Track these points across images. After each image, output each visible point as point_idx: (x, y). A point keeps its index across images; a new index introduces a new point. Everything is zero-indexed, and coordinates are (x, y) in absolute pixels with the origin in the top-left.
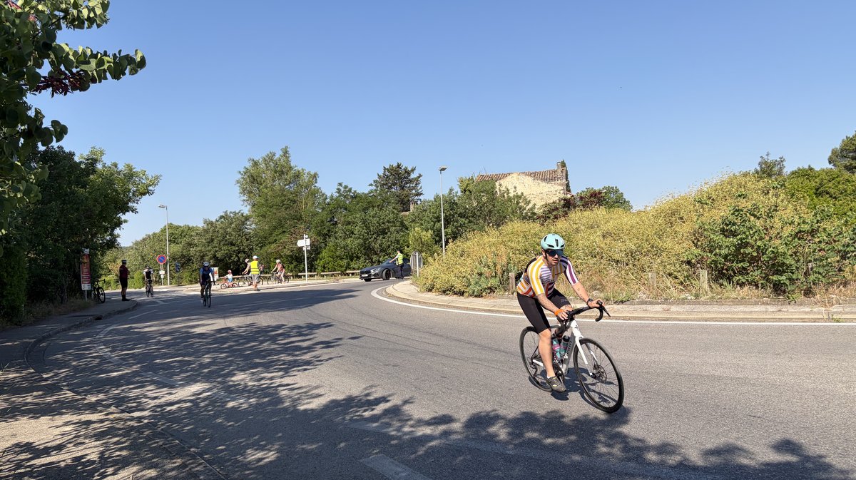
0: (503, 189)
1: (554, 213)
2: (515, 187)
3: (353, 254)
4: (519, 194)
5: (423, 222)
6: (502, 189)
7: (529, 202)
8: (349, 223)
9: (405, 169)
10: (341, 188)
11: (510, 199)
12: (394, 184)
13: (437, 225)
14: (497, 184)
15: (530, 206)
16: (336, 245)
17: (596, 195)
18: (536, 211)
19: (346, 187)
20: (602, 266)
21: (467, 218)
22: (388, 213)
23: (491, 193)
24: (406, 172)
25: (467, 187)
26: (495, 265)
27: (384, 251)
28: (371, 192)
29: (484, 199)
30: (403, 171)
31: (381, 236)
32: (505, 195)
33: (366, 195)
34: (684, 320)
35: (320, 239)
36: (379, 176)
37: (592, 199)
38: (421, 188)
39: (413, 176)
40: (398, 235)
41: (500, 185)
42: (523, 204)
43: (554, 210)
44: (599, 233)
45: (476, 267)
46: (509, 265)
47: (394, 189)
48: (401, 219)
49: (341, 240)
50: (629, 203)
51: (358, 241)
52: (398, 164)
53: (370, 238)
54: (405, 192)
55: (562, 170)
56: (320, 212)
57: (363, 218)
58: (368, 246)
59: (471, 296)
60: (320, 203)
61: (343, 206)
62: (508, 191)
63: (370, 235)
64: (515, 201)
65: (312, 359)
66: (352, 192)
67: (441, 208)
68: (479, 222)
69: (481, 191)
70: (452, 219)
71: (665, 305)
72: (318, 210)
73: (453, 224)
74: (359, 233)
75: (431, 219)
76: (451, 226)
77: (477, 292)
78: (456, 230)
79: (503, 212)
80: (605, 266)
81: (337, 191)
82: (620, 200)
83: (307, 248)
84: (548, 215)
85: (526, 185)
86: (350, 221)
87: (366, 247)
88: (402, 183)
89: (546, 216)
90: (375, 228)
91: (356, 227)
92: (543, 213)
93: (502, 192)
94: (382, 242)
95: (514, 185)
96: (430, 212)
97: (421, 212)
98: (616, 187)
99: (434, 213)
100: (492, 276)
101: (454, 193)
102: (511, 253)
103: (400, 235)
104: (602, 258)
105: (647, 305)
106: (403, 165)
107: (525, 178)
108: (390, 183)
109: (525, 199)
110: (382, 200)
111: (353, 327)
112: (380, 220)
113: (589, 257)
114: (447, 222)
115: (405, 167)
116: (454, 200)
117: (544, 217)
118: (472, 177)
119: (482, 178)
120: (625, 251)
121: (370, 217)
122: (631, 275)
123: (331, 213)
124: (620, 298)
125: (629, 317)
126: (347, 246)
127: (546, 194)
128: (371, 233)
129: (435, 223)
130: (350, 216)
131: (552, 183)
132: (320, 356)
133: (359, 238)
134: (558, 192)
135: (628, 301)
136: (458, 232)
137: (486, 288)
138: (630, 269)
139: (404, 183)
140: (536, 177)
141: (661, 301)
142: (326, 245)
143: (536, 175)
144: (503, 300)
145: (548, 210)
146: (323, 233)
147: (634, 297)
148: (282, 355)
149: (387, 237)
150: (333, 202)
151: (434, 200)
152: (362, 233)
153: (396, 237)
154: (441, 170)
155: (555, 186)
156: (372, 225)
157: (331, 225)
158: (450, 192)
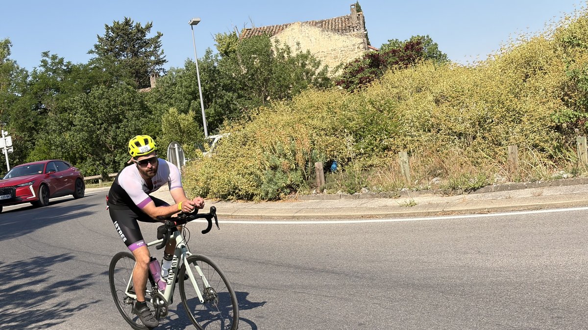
0: (281, 46)
1: (359, 76)
2: (298, 44)
3: (74, 154)
4: (305, 52)
5: (172, 101)
6: (280, 47)
7: (319, 63)
8: (64, 110)
9: (138, 27)
10: (47, 59)
11: (292, 61)
12: (123, 49)
13: (194, 104)
14: (272, 40)
15: (321, 68)
16: (49, 144)
18: (329, 75)
19: (54, 57)
20: (440, 143)
21: (234, 91)
22: (122, 89)
23: (266, 53)
24: (139, 31)
25: (228, 47)
26: (294, 154)
27: (121, 147)
28: (92, 62)
29: (257, 62)
30: (134, 30)
31: (114, 126)
32: (285, 55)
33: (85, 67)
34: (564, 206)
35: (25, 135)
36: (101, 39)
37: (408, 52)
38: (163, 53)
39: (149, 36)
40: (138, 123)
41: (277, 41)
42: (310, 67)
43: (358, 72)
45: (268, 158)
46: (314, 151)
47: (124, 56)
48: (139, 99)
49: (56, 135)
50: (446, 57)
51: (81, 135)
52: (126, 19)
53: (98, 130)
54: (140, 60)
55: (358, 15)
56: (19, 97)
57: (84, 101)
58: (96, 142)
59: (263, 199)
60: (18, 84)
61: (53, 86)
62: (289, 49)
63: (98, 125)
64: (300, 63)
65: (56, 308)
66: (65, 64)
67: (197, 79)
68: (251, 96)
69: (252, 51)
70: (214, 95)
71: (534, 189)
72: (17, 94)
73: (216, 102)
74: (81, 123)
75: (184, 97)
76: (213, 104)
77: (272, 193)
78: (220, 109)
79: (284, 79)
80: (444, 143)
81: (42, 64)
82: (434, 54)
83: (7, 150)
84: (350, 79)
85: (313, 39)
86: (66, 106)
87: (93, 143)
88: (134, 47)
89: (348, 81)
90: (104, 114)
91: (75, 114)
92: (344, 77)
93: (280, 51)
94: (116, 134)
95: (295, 40)
96: (182, 86)
97: (168, 87)
98: (428, 37)
99: (187, 88)
100: (292, 170)
101: (214, 56)
102: (314, 135)
103: (141, 122)
104: (439, 132)
105: (509, 190)
106: (133, 21)
107: (310, 29)
108: (117, 48)
109: (313, 60)
110: (110, 73)
111: (103, 258)
112: (109, 102)
113: (421, 132)
114: (208, 100)
115: (137, 24)
116: (215, 67)
117: (344, 82)
118: (234, 32)
119: (248, 34)
120: (471, 120)
121: (95, 98)
122: (481, 152)
123: (36, 97)
124: (472, 185)
125: (488, 209)
126: (66, 143)
127: (340, 51)
128: (98, 121)
129: (190, 101)
130: (64, 99)
131: (347, 35)
132: (67, 304)
133: (82, 130)
134: (356, 47)
135: (482, 187)
136: (223, 112)
137: (284, 187)
138: (479, 144)
139: (136, 46)
140: (324, 27)
141: (527, 184)
142: (34, 144)
143: (324, 25)
144: (310, 201)
145: (351, 72)
146: (28, 126)
147: (489, 181)
148: (8, 307)
149: (122, 126)
150: (37, 81)
151: (185, 68)
152: (86, 123)
153: (135, 125)
154: (192, 24)
155: (352, 39)
156: (98, 111)
157: (38, 114)
158: (207, 56)
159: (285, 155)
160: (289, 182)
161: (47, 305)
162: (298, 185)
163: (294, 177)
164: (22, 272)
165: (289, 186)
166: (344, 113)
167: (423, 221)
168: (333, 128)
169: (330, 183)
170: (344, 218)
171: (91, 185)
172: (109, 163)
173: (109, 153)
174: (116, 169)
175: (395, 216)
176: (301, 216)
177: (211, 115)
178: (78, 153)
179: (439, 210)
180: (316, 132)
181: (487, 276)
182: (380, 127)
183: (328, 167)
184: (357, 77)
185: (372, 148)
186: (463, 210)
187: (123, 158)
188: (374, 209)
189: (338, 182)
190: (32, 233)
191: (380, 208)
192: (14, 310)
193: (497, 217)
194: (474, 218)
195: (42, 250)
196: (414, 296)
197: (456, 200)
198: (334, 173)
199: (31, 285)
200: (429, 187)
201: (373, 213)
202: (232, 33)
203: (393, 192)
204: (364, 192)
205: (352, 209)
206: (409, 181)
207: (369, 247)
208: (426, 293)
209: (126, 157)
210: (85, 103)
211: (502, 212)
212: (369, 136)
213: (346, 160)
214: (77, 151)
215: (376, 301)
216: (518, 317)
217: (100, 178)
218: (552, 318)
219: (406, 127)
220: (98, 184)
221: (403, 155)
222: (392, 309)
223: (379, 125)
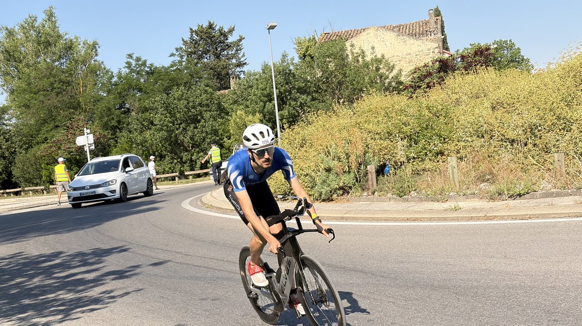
0: (357, 50)
1: (427, 81)
2: (373, 48)
4: (379, 56)
5: (248, 103)
6: (355, 51)
7: (393, 67)
8: (146, 110)
9: (220, 30)
10: (131, 61)
11: (366, 65)
12: (206, 52)
13: (269, 105)
14: (348, 44)
15: (395, 72)
16: (131, 142)
17: (482, 52)
18: (402, 79)
19: (138, 59)
20: (492, 149)
21: (309, 94)
22: (199, 92)
23: (341, 58)
24: (221, 34)
25: (307, 50)
26: (348, 156)
27: (198, 146)
28: (174, 64)
29: (332, 66)
30: (217, 34)
31: (192, 126)
32: (360, 59)
33: (166, 69)
35: (108, 134)
36: (185, 42)
37: (477, 58)
38: (244, 55)
39: (231, 39)
40: (215, 123)
41: (352, 46)
42: (384, 71)
43: (426, 77)
44: (487, 104)
45: (323, 160)
46: (367, 155)
47: (207, 58)
48: (216, 100)
49: (137, 134)
50: (529, 61)
51: (160, 134)
52: (210, 23)
53: (177, 129)
54: (222, 63)
55: (435, 20)
56: (105, 96)
57: (164, 102)
58: (174, 141)
59: (317, 200)
60: (103, 84)
61: (136, 87)
62: (363, 53)
63: (177, 125)
64: (374, 67)
65: (101, 295)
66: (148, 66)
67: (272, 82)
68: (325, 99)
69: (327, 55)
70: (289, 97)
71: (578, 197)
72: (102, 94)
73: (290, 104)
74: (161, 123)
75: (259, 99)
76: (287, 106)
77: (325, 195)
78: (294, 111)
79: (358, 83)
80: (496, 149)
81: (127, 65)
82: (516, 58)
83: (89, 147)
84: (418, 84)
85: (388, 43)
86: (147, 107)
87: (172, 142)
88: (217, 49)
89: (415, 86)
90: (183, 115)
91: (156, 114)
92: (412, 82)
93: (355, 55)
94: (194, 134)
95: (371, 45)
96: (258, 88)
97: (246, 89)
98: (510, 41)
99: (263, 90)
100: (345, 172)
101: (289, 60)
102: (369, 139)
103: (217, 122)
104: (492, 138)
105: (554, 197)
106: (216, 25)
107: (385, 34)
108: (200, 51)
109: (387, 64)
110: (190, 75)
111: (157, 251)
112: (188, 103)
113: (475, 138)
114: (282, 102)
115: (220, 27)
116: (290, 70)
117: (412, 87)
118: (313, 36)
119: (326, 38)
120: (523, 127)
121: (175, 99)
122: (531, 159)
123: (120, 97)
124: (517, 191)
125: (530, 215)
126: (146, 141)
127: (415, 55)
128: (177, 121)
129: (265, 103)
130: (146, 99)
131: (422, 40)
132: (111, 291)
133: (162, 130)
134: (431, 51)
135: (527, 193)
136: (296, 114)
137: (336, 189)
138: (530, 150)
139: (219, 49)
140: (401, 31)
141: (572, 192)
142: (116, 141)
143: (401, 29)
144: (361, 203)
145: (419, 77)
146: (111, 125)
147: (535, 188)
148: (60, 292)
149: (200, 127)
150: (122, 81)
151: (261, 71)
152: (166, 123)
153: (212, 125)
154: (269, 29)
155: (427, 43)
156: (178, 111)
157: (122, 113)
158: (283, 60)
159: (339, 158)
160: (341, 184)
161: (95, 292)
162: (350, 188)
163: (348, 179)
164: (80, 261)
165: (341, 188)
166: (399, 117)
167: (464, 225)
168: (388, 133)
169: (381, 186)
170: (391, 220)
171: (169, 182)
172: (187, 162)
173: (187, 152)
174: (193, 167)
175: (439, 219)
176: (349, 217)
177: (285, 117)
178: (158, 151)
179: (482, 215)
180: (371, 136)
181: (504, 280)
182: (434, 132)
183: (381, 171)
184: (425, 82)
185: (426, 153)
186: (505, 216)
187: (199, 157)
188: (419, 212)
189: (389, 185)
190: (100, 226)
191: (425, 212)
192: (65, 296)
193: (537, 223)
194: (514, 223)
195: (105, 242)
196: (429, 297)
197: (501, 206)
198: (387, 176)
199: (84, 274)
200: (476, 192)
201: (418, 216)
202: (311, 37)
203: (440, 196)
204: (413, 195)
205: (398, 212)
206: (458, 186)
207: (404, 249)
208: (440, 294)
209: (202, 157)
210: (166, 104)
211: (543, 218)
212: (423, 140)
213: (399, 164)
214: (156, 149)
215: (391, 300)
216: (518, 319)
217: (177, 176)
218: (549, 321)
219: (461, 133)
220: (174, 182)
221: (453, 161)
222: (404, 308)
223: (434, 130)
